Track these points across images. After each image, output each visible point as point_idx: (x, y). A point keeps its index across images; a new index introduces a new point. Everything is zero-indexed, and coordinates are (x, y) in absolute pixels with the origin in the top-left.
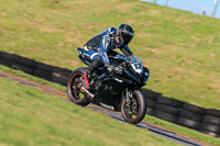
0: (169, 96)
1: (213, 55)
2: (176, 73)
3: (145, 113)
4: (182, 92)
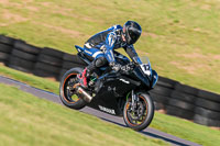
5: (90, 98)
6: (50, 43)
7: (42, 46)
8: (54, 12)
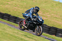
0: (13, 15)
1: (25, 4)
2: (15, 9)
3: (42, 32)
4: (16, 14)
5: (26, 27)
6: (54, 25)
7: (51, 26)
8: (55, 17)
